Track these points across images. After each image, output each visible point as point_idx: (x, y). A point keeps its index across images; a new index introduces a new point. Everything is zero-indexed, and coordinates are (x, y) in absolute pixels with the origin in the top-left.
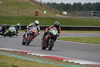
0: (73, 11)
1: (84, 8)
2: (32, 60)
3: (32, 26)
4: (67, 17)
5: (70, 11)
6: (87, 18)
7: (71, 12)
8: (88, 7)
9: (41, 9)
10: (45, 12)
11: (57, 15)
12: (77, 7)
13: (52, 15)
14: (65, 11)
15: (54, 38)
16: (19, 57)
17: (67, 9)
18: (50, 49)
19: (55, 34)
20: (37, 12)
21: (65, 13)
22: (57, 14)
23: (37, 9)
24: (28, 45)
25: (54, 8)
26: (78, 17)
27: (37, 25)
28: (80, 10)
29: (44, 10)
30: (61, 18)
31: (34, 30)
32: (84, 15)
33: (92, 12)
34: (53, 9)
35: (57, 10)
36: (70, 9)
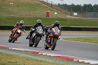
0: (83, 12)
1: (94, 9)
2: (43, 59)
4: (77, 18)
5: (80, 12)
7: (82, 14)
9: (52, 10)
10: (56, 13)
11: (67, 16)
12: (87, 8)
13: (63, 16)
17: (78, 10)
20: (48, 13)
21: (75, 14)
23: (48, 10)
26: (88, 18)
28: (90, 11)
29: (55, 11)
30: (72, 19)
32: (94, 16)
34: (64, 11)
35: (67, 11)
36: (80, 10)
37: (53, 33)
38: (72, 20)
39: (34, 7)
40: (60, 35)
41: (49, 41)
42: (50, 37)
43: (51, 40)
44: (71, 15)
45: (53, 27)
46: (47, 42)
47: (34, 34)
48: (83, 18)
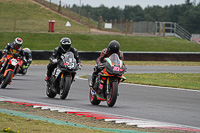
0: (124, 21)
1: (146, 16)
4: (112, 33)
5: (118, 22)
6: (152, 35)
7: (120, 25)
8: (154, 13)
9: (60, 18)
10: (68, 24)
11: (92, 30)
12: (133, 14)
13: (82, 31)
14: (109, 22)
16: (16, 113)
17: (113, 18)
20: (53, 23)
21: (108, 26)
22: (92, 27)
23: (52, 18)
25: (86, 16)
26: (134, 34)
28: (138, 20)
29: (66, 20)
30: (101, 36)
32: (147, 30)
33: (162, 24)
34: (85, 19)
35: (92, 20)
36: (118, 18)
37: (109, 68)
38: (101, 39)
39: (23, 13)
40: (124, 71)
41: (101, 87)
42: (102, 77)
43: (105, 85)
44: (99, 28)
45: (107, 56)
46: (96, 89)
47: (58, 72)
48: (123, 35)
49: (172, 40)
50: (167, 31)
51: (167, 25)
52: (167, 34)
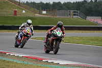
0: (52, 10)
1: (64, 7)
2: (11, 60)
3: (24, 26)
4: (46, 16)
5: (49, 10)
7: (51, 12)
8: (68, 6)
9: (20, 8)
11: (36, 15)
12: (57, 6)
13: (31, 15)
14: (44, 10)
15: (59, 39)
17: (46, 8)
18: (56, 53)
19: (60, 35)
20: (16, 11)
21: (44, 12)
22: (36, 13)
24: (22, 47)
25: (33, 7)
26: (58, 17)
27: (29, 24)
28: (59, 10)
31: (28, 30)
32: (64, 15)
33: (72, 11)
34: (32, 9)
35: (36, 9)
36: (49, 8)
38: (41, 19)
44: (40, 14)
48: (52, 17)
49: (77, 19)
50: (75, 15)
51: (74, 12)
52: (74, 17)
